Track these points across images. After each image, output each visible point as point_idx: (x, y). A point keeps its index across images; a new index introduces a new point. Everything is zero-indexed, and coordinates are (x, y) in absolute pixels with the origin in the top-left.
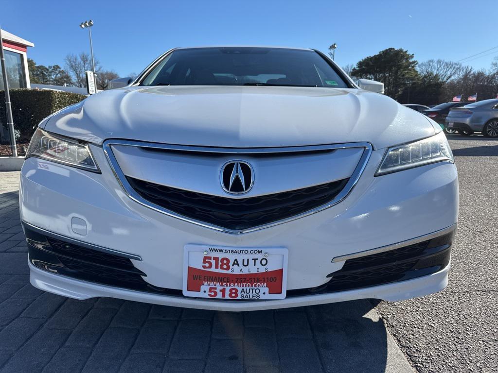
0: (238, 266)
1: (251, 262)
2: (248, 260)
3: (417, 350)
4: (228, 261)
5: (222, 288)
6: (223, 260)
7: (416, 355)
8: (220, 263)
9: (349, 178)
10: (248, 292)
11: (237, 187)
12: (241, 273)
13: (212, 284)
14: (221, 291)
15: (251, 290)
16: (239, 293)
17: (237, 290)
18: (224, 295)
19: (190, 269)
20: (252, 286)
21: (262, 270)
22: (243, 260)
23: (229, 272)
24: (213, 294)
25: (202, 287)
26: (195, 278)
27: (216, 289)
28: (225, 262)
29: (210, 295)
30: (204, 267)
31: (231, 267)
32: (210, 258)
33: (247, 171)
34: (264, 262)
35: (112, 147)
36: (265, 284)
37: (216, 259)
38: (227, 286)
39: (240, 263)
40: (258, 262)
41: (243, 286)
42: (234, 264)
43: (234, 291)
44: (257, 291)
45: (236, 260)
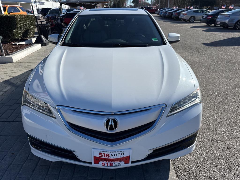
0: (113, 156)
1: (118, 155)
2: (116, 154)
3: (180, 172)
4: (109, 155)
5: (107, 163)
6: (107, 154)
7: (180, 175)
8: (106, 155)
9: (156, 120)
10: (117, 164)
11: (111, 129)
12: (114, 158)
13: (103, 162)
14: (106, 164)
15: (118, 163)
16: (113, 164)
17: (112, 164)
18: (108, 165)
19: (95, 157)
20: (118, 162)
21: (122, 157)
22: (115, 154)
23: (109, 158)
24: (103, 165)
25: (99, 163)
26: (96, 159)
27: (105, 163)
28: (108, 155)
29: (102, 165)
30: (100, 156)
31: (110, 157)
32: (102, 154)
33: (115, 122)
34: (122, 154)
35: (60, 108)
36: (123, 161)
37: (104, 154)
38: (109, 162)
39: (113, 155)
40: (120, 155)
41: (115, 162)
42: (111, 156)
43: (111, 164)
44: (120, 163)
45: (112, 154)
